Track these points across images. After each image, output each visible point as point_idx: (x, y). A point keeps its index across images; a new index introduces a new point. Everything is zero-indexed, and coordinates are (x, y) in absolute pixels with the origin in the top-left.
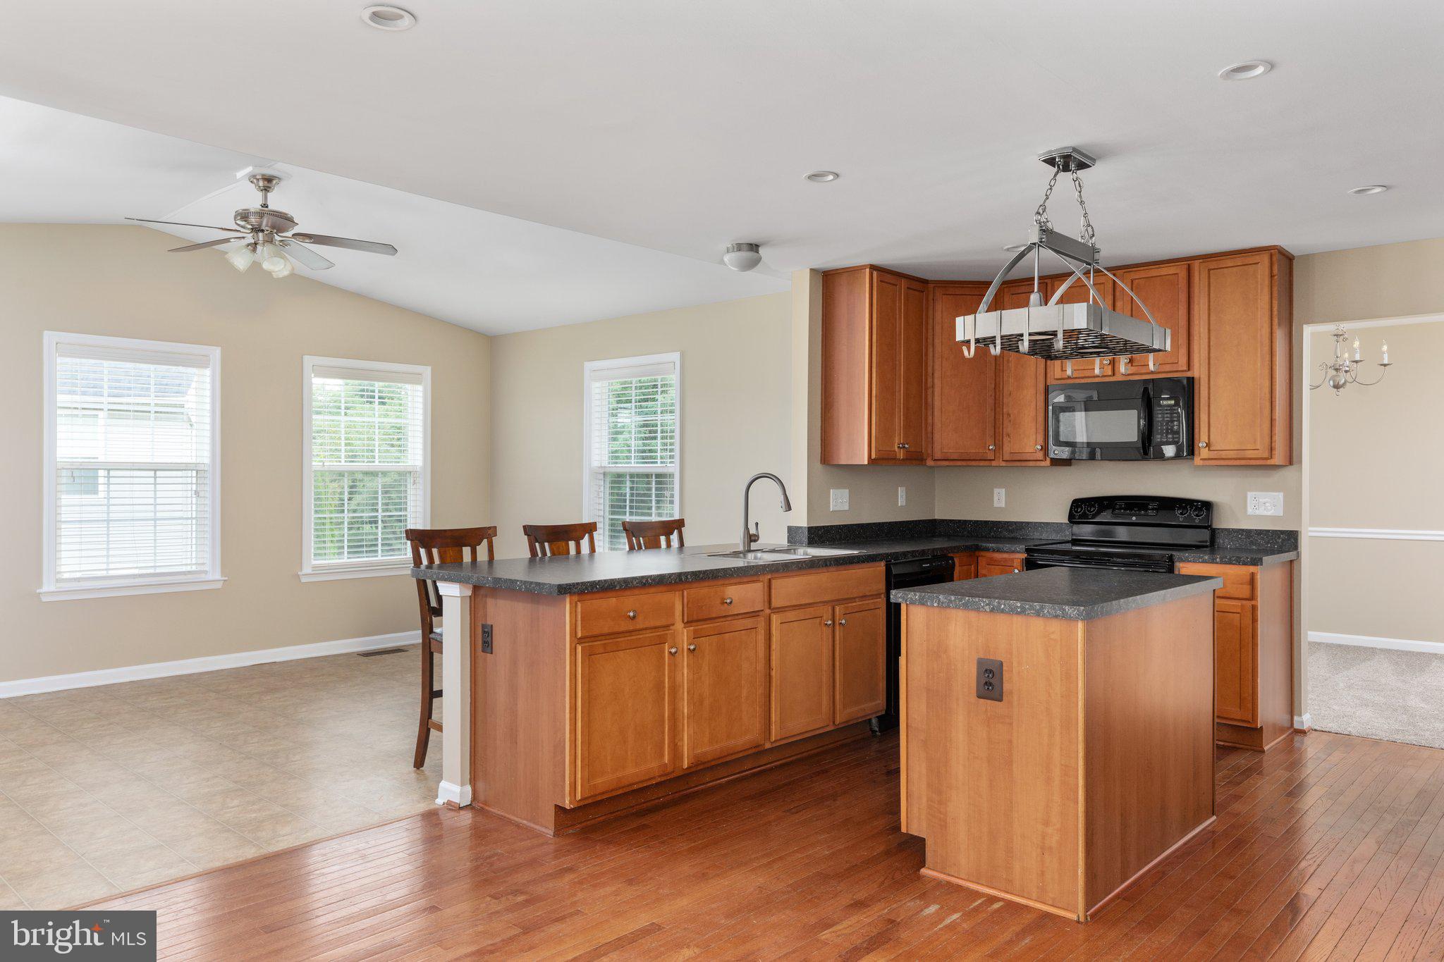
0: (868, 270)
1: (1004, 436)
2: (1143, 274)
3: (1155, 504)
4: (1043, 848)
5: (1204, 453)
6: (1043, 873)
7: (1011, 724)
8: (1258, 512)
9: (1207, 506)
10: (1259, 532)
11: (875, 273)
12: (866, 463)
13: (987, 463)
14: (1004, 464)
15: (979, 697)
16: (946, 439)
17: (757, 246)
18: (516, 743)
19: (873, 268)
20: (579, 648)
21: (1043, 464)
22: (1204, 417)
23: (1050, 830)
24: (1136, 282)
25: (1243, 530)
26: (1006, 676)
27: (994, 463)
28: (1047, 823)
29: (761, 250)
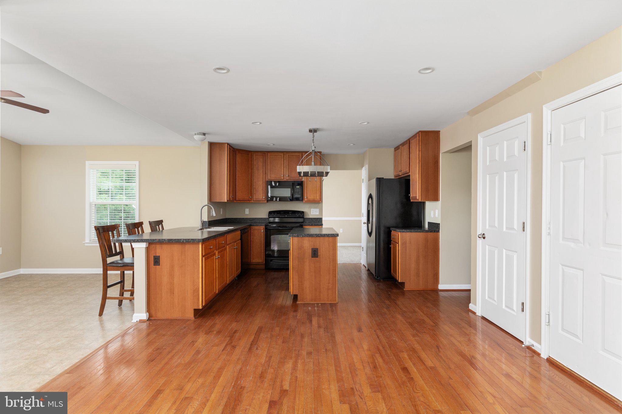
0: (226, 144)
1: (254, 194)
2: (291, 154)
3: (291, 212)
4: (328, 289)
5: (306, 200)
6: (328, 295)
7: (320, 262)
8: (314, 214)
9: (303, 212)
10: (314, 218)
11: (228, 145)
12: (226, 201)
13: (249, 202)
14: (253, 202)
15: (312, 257)
16: (239, 195)
17: (205, 134)
18: (174, 293)
19: (228, 144)
20: (204, 258)
21: (264, 202)
22: (306, 191)
23: (330, 285)
24: (289, 156)
25: (310, 218)
26: (319, 251)
27: (251, 202)
28: (329, 283)
29: (206, 135)
